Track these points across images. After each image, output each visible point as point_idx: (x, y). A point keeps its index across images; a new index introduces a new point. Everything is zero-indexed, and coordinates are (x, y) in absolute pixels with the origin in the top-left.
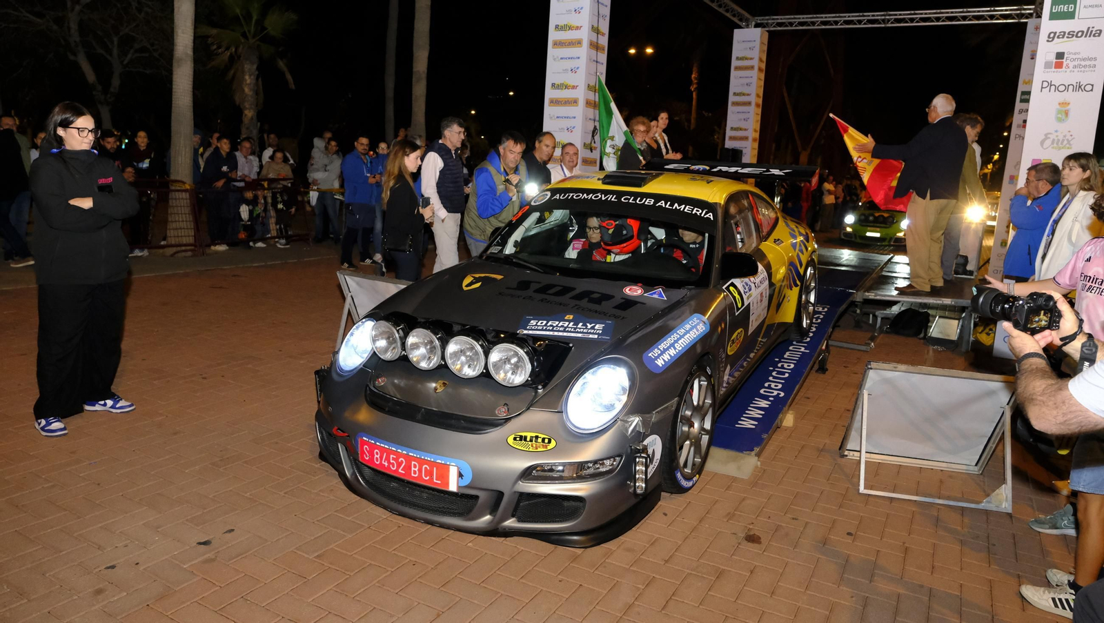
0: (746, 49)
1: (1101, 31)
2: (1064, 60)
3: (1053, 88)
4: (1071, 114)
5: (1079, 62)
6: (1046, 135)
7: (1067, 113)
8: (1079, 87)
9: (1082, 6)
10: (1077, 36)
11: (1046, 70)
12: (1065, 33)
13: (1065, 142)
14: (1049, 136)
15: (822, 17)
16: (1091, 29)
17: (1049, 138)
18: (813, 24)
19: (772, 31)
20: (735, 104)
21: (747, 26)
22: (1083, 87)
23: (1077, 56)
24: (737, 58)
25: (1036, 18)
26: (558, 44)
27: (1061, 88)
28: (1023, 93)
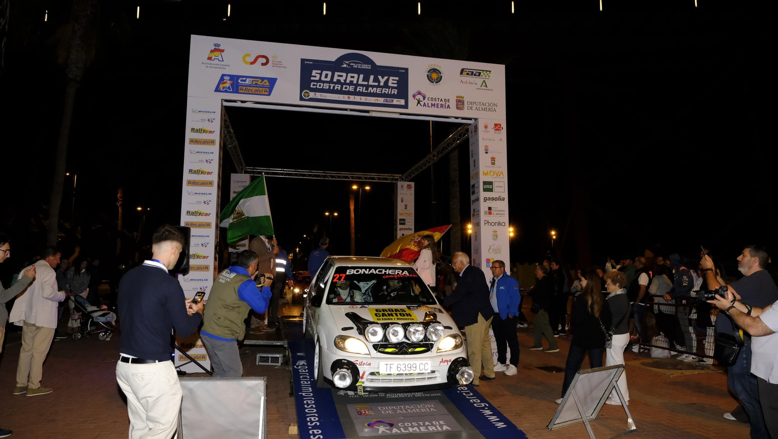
0: (240, 186)
1: (504, 198)
2: (492, 211)
3: (489, 224)
4: (498, 236)
5: (498, 212)
6: (490, 246)
7: (497, 237)
8: (499, 224)
9: (495, 187)
10: (495, 200)
11: (485, 215)
12: (490, 198)
13: (498, 250)
16: (500, 197)
19: (253, 176)
21: (241, 172)
22: (501, 224)
23: (497, 209)
24: (234, 192)
25: (400, 181)
26: (191, 183)
27: (493, 224)
28: (400, 220)
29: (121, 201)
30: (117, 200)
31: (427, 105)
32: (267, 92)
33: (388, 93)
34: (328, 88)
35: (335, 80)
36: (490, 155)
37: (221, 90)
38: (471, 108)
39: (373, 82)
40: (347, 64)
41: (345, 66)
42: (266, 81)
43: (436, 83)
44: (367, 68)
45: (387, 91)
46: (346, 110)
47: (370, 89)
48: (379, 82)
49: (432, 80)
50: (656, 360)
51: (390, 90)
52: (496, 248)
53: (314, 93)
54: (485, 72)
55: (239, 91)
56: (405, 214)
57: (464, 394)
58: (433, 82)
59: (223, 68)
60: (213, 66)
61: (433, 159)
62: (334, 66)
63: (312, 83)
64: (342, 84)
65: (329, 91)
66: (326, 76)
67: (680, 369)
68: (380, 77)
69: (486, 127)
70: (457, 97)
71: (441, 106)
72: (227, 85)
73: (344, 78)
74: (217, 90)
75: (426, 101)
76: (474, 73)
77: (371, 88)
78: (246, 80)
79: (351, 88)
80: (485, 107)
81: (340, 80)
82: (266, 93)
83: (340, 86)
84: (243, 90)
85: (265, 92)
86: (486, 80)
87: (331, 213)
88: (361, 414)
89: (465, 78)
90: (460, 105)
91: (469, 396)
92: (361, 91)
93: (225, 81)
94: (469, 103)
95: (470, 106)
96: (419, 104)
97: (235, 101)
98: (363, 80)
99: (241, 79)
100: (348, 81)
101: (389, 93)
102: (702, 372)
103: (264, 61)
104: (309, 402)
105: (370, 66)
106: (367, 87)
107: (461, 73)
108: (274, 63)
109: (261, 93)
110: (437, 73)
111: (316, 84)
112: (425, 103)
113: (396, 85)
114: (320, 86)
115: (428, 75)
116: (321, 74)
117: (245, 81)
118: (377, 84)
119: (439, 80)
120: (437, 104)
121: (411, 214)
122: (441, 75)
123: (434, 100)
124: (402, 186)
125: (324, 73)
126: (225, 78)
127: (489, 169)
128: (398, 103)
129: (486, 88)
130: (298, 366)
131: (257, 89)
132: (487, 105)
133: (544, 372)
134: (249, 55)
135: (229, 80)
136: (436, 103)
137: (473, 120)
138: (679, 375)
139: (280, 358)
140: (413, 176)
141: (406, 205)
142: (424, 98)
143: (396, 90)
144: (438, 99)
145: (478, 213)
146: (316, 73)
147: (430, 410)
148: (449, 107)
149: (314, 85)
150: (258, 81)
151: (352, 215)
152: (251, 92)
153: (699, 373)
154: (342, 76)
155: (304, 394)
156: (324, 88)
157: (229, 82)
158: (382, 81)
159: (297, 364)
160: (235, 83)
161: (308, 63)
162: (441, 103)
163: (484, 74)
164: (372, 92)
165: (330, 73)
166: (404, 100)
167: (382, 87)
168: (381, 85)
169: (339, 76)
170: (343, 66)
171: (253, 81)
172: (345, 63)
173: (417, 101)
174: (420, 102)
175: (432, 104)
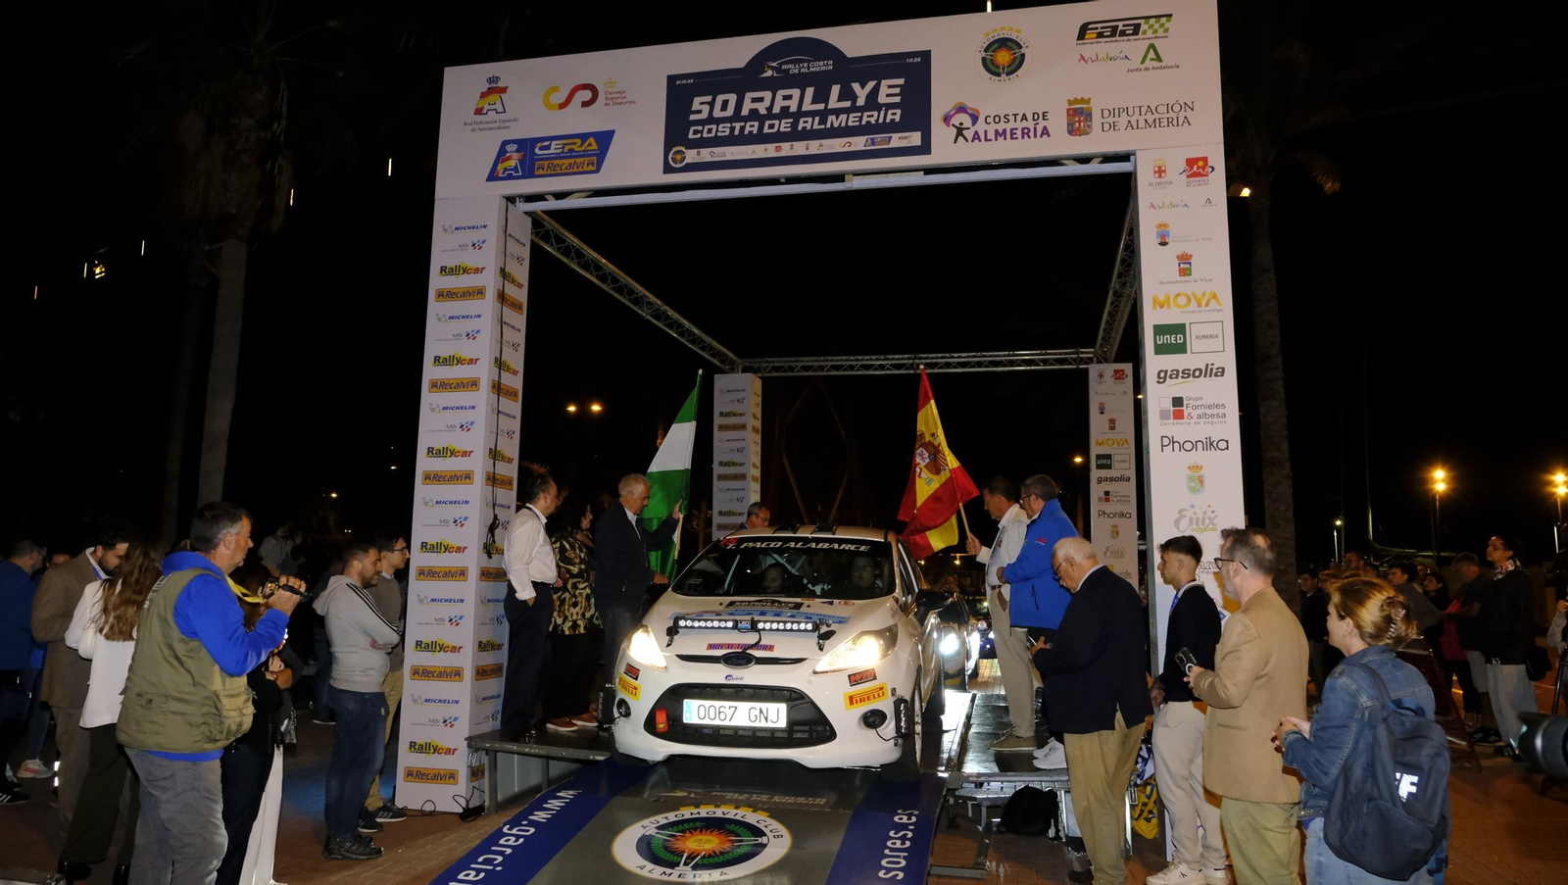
0: (733, 401)
1: (1223, 369)
2: (1184, 408)
3: (1176, 445)
4: (1207, 482)
5: (1204, 411)
6: (1181, 511)
7: (1202, 482)
8: (1210, 445)
9: (1193, 338)
10: (1194, 377)
11: (1164, 421)
12: (1178, 371)
13: (1207, 522)
14: (1184, 513)
15: (832, 360)
16: (1210, 367)
17: (1185, 516)
18: (822, 368)
19: (766, 377)
20: (722, 477)
21: (732, 370)
22: (1215, 444)
23: (1197, 403)
24: (721, 414)
26: (436, 386)
27: (1188, 446)
28: (1099, 457)
31: (982, 137)
32: (593, 164)
33: (877, 120)
34: (728, 131)
35: (745, 112)
36: (1174, 249)
37: (500, 175)
38: (1113, 126)
39: (838, 101)
40: (773, 68)
41: (769, 73)
42: (591, 140)
43: (1008, 74)
44: (824, 68)
45: (875, 118)
47: (831, 118)
48: (854, 97)
49: (997, 70)
51: (883, 112)
52: (1201, 516)
53: (694, 152)
54: (1152, 21)
55: (536, 173)
58: (999, 75)
59: (506, 127)
60: (486, 126)
62: (743, 79)
63: (692, 129)
64: (762, 119)
65: (731, 140)
66: (725, 106)
68: (856, 86)
69: (1160, 172)
70: (1070, 102)
71: (1023, 134)
72: (513, 163)
73: (767, 103)
74: (492, 177)
75: (980, 126)
76: (1120, 28)
77: (834, 117)
78: (550, 144)
79: (784, 126)
80: (1157, 116)
81: (757, 109)
82: (591, 168)
83: (756, 124)
84: (543, 169)
85: (588, 165)
86: (1156, 42)
89: (1094, 48)
90: (1080, 122)
92: (809, 128)
93: (508, 155)
94: (1106, 113)
95: (1111, 120)
96: (960, 138)
98: (813, 102)
99: (539, 145)
100: (776, 110)
101: (881, 121)
103: (587, 95)
105: (831, 62)
106: (823, 115)
107: (1081, 36)
108: (609, 96)
109: (580, 169)
110: (1011, 49)
111: (700, 128)
112: (976, 133)
113: (897, 99)
114: (710, 131)
115: (984, 59)
116: (712, 104)
117: (548, 147)
118: (848, 104)
119: (1017, 64)
120: (1012, 130)
122: (1023, 51)
123: (1003, 119)
125: (720, 98)
126: (508, 147)
127: (1173, 290)
128: (904, 144)
129: (1159, 64)
131: (572, 161)
132: (1162, 109)
134: (556, 89)
135: (517, 151)
136: (1008, 127)
141: (1112, 421)
142: (975, 119)
143: (899, 112)
144: (1015, 115)
146: (701, 103)
148: (1045, 132)
149: (696, 132)
150: (575, 143)
152: (559, 172)
154: (761, 100)
156: (719, 134)
157: (515, 156)
160: (526, 156)
161: (684, 82)
162: (1025, 124)
163: (1151, 27)
164: (836, 125)
165: (732, 98)
166: (920, 133)
167: (862, 109)
168: (858, 104)
169: (754, 100)
170: (765, 75)
171: (565, 145)
172: (769, 67)
173: (956, 130)
174: (964, 132)
175: (997, 131)
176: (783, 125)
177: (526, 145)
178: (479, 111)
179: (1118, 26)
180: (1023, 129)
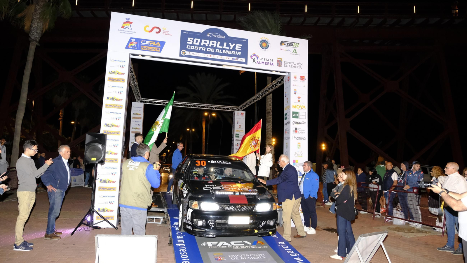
0: (137, 110)
2: (297, 130)
3: (296, 138)
6: (296, 152)
7: (300, 146)
8: (302, 138)
10: (300, 124)
11: (293, 133)
16: (303, 122)
17: (296, 154)
20: (133, 132)
21: (138, 101)
24: (134, 114)
25: (237, 110)
26: (108, 106)
27: (298, 138)
28: (236, 134)
29: (62, 117)
30: (59, 117)
31: (259, 63)
32: (159, 50)
33: (235, 54)
34: (197, 49)
35: (202, 45)
36: (297, 95)
37: (130, 47)
38: (286, 66)
39: (226, 46)
40: (210, 35)
41: (209, 36)
42: (158, 43)
43: (265, 49)
44: (223, 38)
45: (235, 53)
46: (208, 64)
47: (224, 51)
48: (230, 47)
49: (262, 47)
50: (397, 226)
51: (236, 52)
52: (299, 154)
53: (188, 52)
54: (295, 44)
55: (141, 49)
56: (239, 131)
57: (283, 247)
58: (263, 49)
59: (132, 34)
60: (125, 32)
61: (259, 98)
62: (202, 36)
63: (188, 46)
64: (206, 47)
65: (198, 51)
66: (197, 42)
67: (413, 233)
68: (230, 44)
69: (295, 78)
70: (278, 58)
71: (268, 64)
72: (134, 45)
73: (208, 43)
74: (127, 47)
75: (259, 60)
76: (289, 44)
77: (225, 51)
78: (146, 42)
80: (295, 65)
81: (205, 44)
82: (158, 51)
83: (205, 48)
84: (143, 48)
85: (157, 50)
86: (296, 49)
87: (191, 129)
88: (217, 260)
89: (283, 47)
90: (280, 63)
91: (286, 249)
92: (218, 52)
93: (132, 42)
94: (285, 62)
95: (286, 64)
96: (254, 62)
97: (138, 55)
98: (220, 46)
99: (142, 41)
100: (210, 46)
101: (236, 54)
102: (427, 235)
103: (157, 30)
104: (183, 251)
105: (224, 36)
106: (222, 49)
107: (281, 44)
108: (164, 32)
109: (155, 51)
110: (266, 43)
111: (190, 46)
113: (240, 50)
114: (192, 47)
115: (260, 44)
116: (193, 40)
118: (228, 48)
119: (267, 47)
120: (265, 62)
121: (243, 131)
122: (269, 44)
123: (264, 59)
124: (238, 114)
125: (196, 40)
126: (132, 40)
127: (296, 104)
128: (241, 61)
129: (296, 54)
130: (174, 226)
131: (152, 48)
132: (296, 64)
133: (328, 232)
134: (148, 26)
135: (135, 41)
136: (265, 61)
137: (287, 73)
138: (413, 236)
139: (161, 219)
140: (245, 107)
141: (240, 126)
142: (258, 58)
143: (240, 53)
144: (266, 59)
145: (288, 131)
146: (190, 40)
147: (262, 257)
148: (272, 64)
149: (189, 47)
150: (154, 43)
151: (204, 131)
152: (148, 50)
153: (425, 236)
154: (206, 42)
155: (179, 245)
156: (195, 49)
157: (134, 42)
158: (232, 46)
159: (174, 225)
160: (139, 43)
161: (186, 33)
162: (268, 61)
163: (295, 45)
164: (225, 53)
165: (199, 40)
166: (245, 59)
167: (232, 50)
168: (231, 49)
169: (204, 42)
170: (207, 36)
171: (150, 43)
172: (209, 34)
173: (253, 60)
174: (255, 61)
175: (262, 62)
176: (212, 50)
177: (138, 40)
178: (123, 27)
179: (288, 43)
180: (268, 63)
